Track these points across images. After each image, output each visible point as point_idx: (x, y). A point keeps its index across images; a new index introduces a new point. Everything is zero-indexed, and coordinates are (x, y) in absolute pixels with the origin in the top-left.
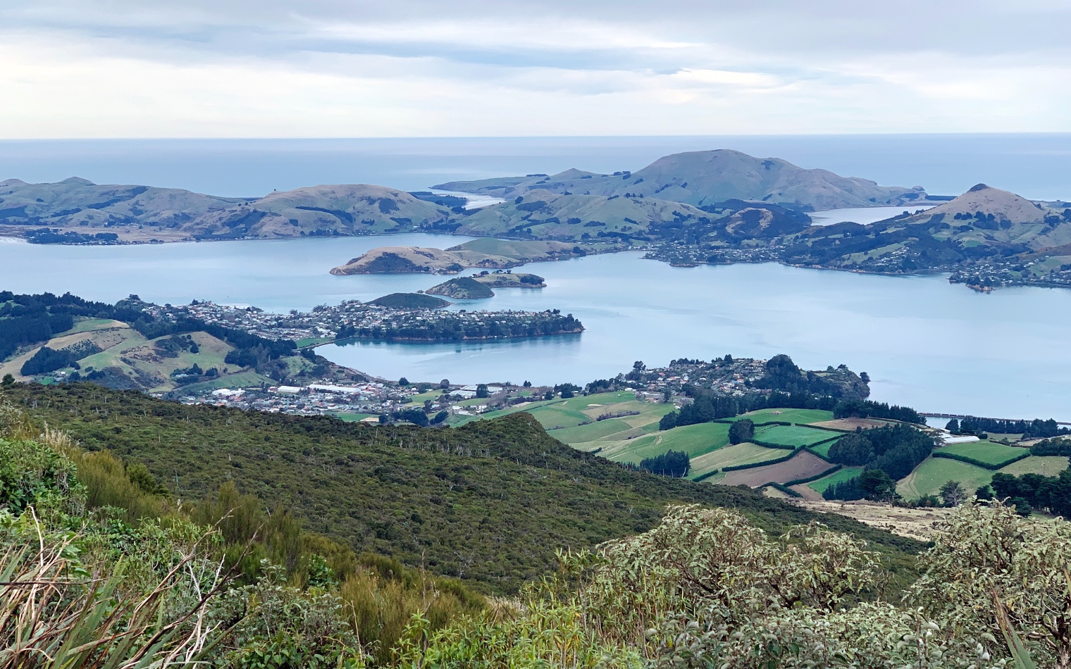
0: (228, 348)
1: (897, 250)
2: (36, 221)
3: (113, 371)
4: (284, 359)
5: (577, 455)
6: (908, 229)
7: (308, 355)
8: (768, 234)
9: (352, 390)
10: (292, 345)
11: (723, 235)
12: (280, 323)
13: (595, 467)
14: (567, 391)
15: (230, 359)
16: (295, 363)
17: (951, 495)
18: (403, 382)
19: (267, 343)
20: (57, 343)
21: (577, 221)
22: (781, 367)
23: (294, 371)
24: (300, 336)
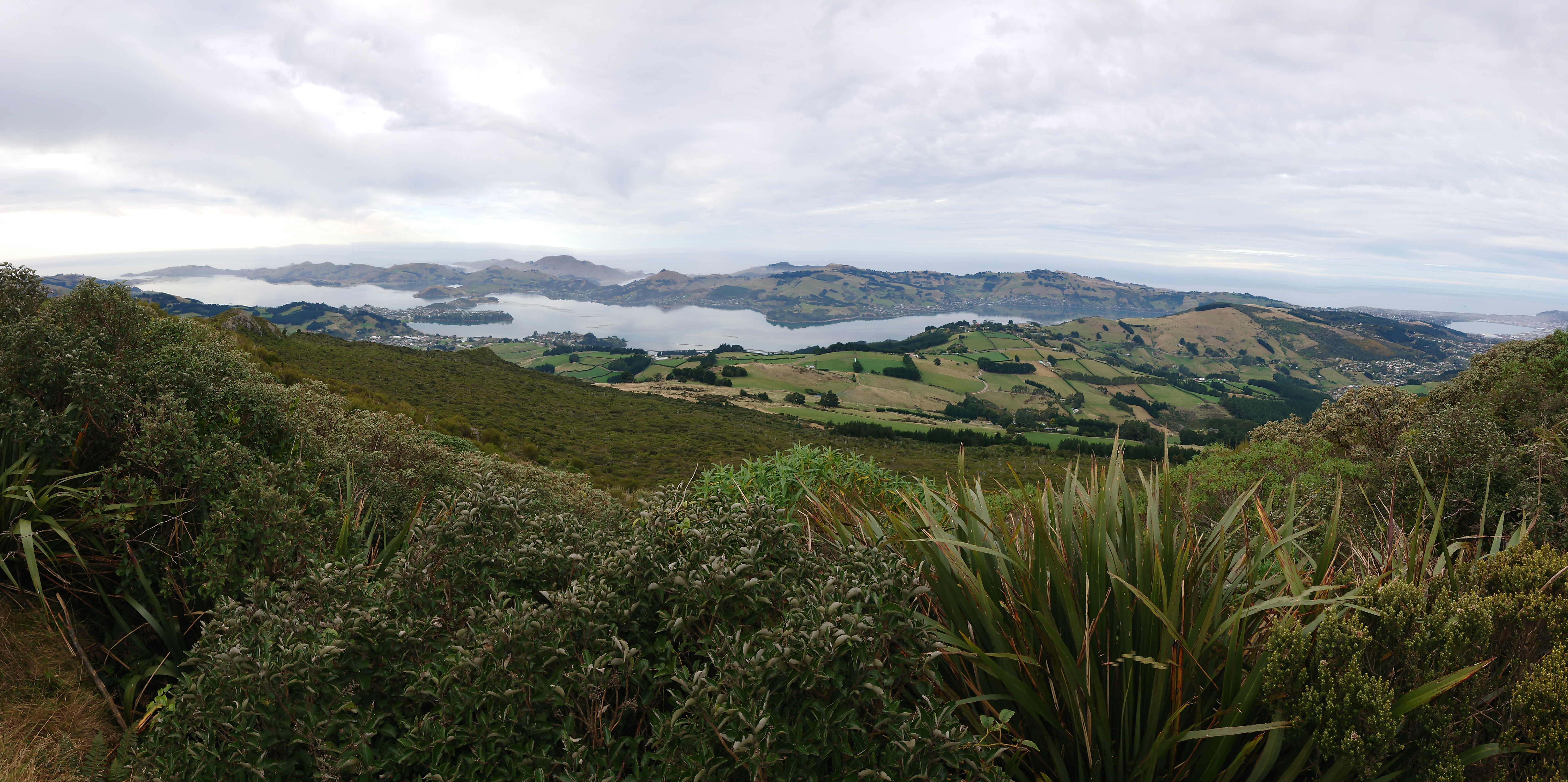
0: (376, 322)
1: (633, 294)
2: (315, 278)
3: (336, 331)
4: (396, 326)
5: (507, 363)
6: (636, 286)
7: (404, 325)
8: (584, 289)
9: (419, 338)
10: (399, 321)
11: (567, 287)
12: (395, 313)
13: (514, 368)
14: (506, 340)
15: (377, 326)
16: (400, 328)
17: (658, 377)
18: (438, 335)
19: (390, 320)
20: (319, 320)
21: (511, 279)
22: (590, 336)
23: (399, 331)
24: (402, 319)
